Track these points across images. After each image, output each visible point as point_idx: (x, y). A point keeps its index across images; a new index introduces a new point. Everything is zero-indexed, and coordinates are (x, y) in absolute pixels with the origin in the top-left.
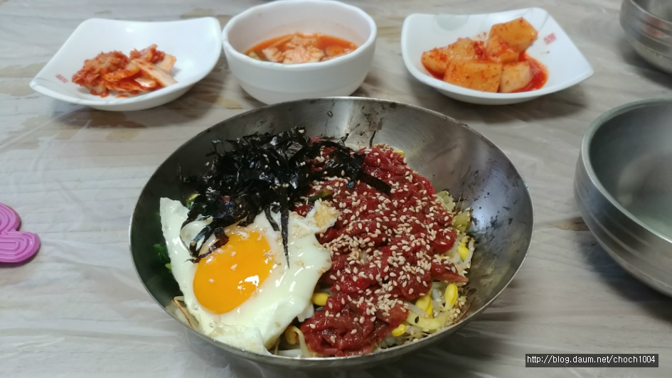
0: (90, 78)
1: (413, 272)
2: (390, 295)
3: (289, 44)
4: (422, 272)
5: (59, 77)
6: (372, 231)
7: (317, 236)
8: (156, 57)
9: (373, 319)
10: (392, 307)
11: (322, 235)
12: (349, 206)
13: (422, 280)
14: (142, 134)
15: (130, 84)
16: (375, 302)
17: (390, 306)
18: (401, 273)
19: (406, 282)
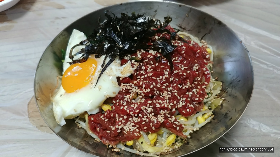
1: (151, 119)
2: (134, 124)
4: (155, 122)
6: (146, 89)
7: (118, 78)
9: (119, 131)
10: (131, 131)
11: (121, 79)
12: (146, 70)
13: (153, 126)
16: (125, 124)
17: (130, 129)
18: (145, 117)
19: (145, 122)
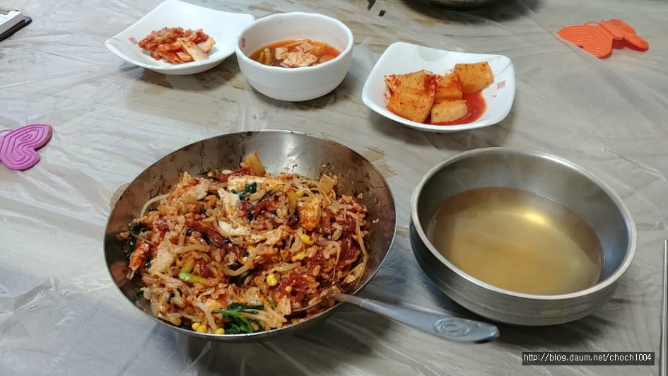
0: (148, 46)
3: (298, 48)
5: (132, 39)
8: (199, 39)
14: (169, 93)
15: (173, 55)
